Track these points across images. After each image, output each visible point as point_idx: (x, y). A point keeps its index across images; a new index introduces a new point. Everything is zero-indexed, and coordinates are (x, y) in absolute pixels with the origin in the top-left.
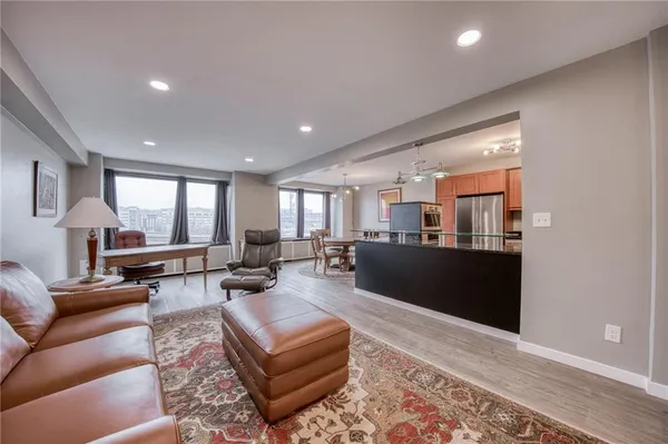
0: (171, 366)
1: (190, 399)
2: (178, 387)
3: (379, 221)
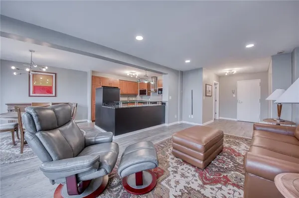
0: (234, 185)
1: (235, 166)
2: (237, 173)
3: (30, 96)
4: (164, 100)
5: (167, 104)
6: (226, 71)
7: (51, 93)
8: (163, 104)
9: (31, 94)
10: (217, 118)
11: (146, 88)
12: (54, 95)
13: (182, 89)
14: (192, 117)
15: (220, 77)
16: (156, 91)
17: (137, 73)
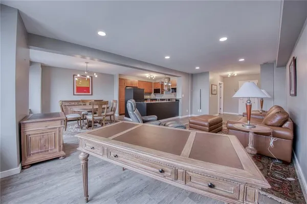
3: (74, 95)
4: (178, 97)
5: (180, 101)
6: (229, 74)
7: (89, 92)
8: (177, 101)
9: (75, 94)
10: (222, 113)
11: (160, 87)
12: (91, 94)
13: (192, 88)
14: (201, 111)
15: (224, 78)
16: (169, 90)
17: (154, 75)
